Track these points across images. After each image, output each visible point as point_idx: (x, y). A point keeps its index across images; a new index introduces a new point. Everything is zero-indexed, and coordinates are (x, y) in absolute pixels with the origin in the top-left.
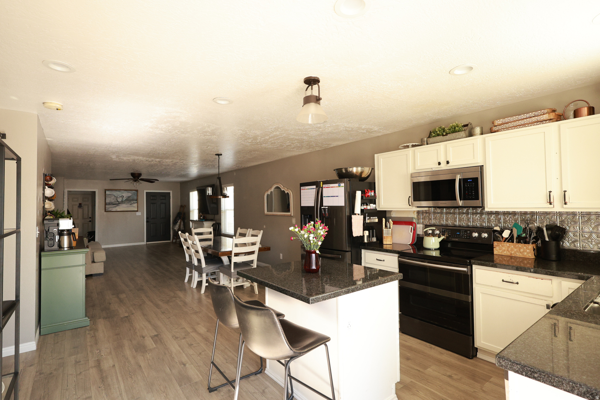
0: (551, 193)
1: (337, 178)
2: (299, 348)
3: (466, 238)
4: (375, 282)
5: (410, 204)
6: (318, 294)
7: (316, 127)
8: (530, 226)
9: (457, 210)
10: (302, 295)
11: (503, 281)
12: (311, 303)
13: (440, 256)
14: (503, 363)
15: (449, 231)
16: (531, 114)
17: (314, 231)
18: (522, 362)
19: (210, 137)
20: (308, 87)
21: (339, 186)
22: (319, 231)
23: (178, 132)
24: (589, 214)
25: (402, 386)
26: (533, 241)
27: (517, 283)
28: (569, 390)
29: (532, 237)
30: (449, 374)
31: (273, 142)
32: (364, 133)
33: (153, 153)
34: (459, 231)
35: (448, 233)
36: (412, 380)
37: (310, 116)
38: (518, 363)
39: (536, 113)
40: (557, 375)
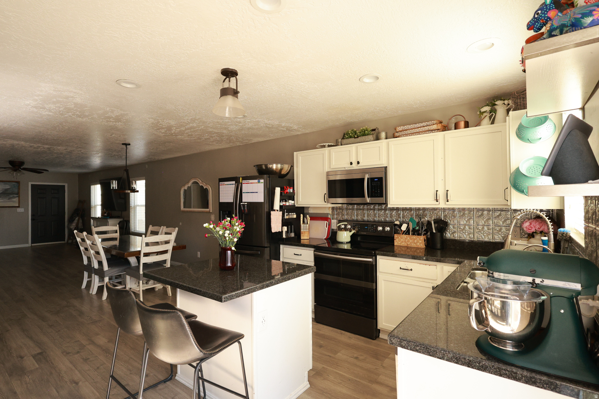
0: (438, 192)
1: (257, 174)
2: (210, 349)
3: (373, 232)
4: (289, 276)
5: (326, 201)
6: (231, 292)
7: (236, 122)
8: (422, 220)
9: (366, 207)
10: (214, 294)
11: (401, 268)
12: (224, 301)
13: (351, 249)
14: (393, 341)
15: (359, 226)
16: (424, 123)
17: (230, 228)
18: (408, 338)
19: (114, 123)
20: (225, 79)
21: (259, 182)
22: (235, 227)
23: (73, 115)
24: (464, 209)
25: (314, 373)
26: (424, 233)
27: (411, 270)
28: (441, 357)
29: (423, 229)
30: (355, 356)
31: (190, 133)
32: (284, 131)
33: (40, 137)
34: (367, 225)
35: (358, 227)
36: (324, 366)
37: (227, 109)
38: (405, 339)
39: (428, 123)
40: (433, 346)
